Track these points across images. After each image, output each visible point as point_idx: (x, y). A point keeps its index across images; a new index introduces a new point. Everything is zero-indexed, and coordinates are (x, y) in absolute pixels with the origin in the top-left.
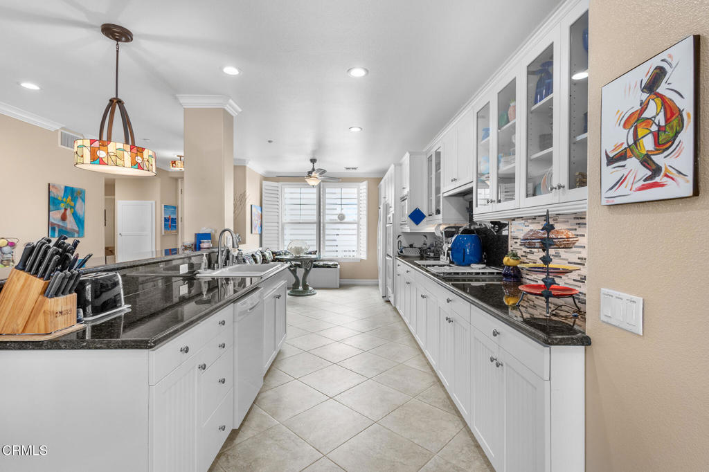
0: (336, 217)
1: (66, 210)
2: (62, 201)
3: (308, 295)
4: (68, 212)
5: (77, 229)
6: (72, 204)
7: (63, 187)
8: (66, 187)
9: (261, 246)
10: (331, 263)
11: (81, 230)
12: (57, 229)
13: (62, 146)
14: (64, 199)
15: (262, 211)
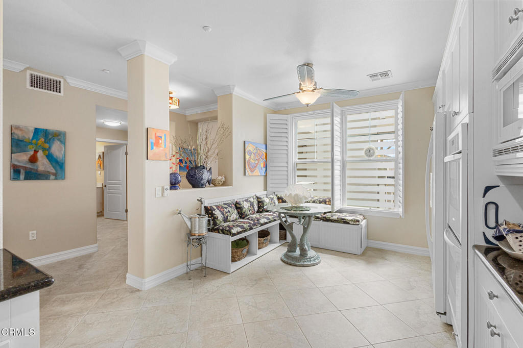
0: (362, 153)
1: (36, 152)
2: (31, 143)
3: (303, 266)
4: (40, 154)
5: (54, 171)
6: (47, 146)
7: (32, 129)
8: (36, 130)
9: (266, 189)
10: (349, 217)
11: (59, 171)
12: (22, 171)
13: (32, 88)
14: (34, 141)
15: (266, 149)
